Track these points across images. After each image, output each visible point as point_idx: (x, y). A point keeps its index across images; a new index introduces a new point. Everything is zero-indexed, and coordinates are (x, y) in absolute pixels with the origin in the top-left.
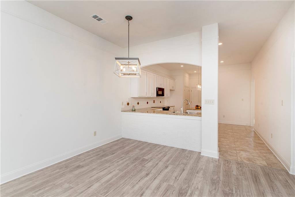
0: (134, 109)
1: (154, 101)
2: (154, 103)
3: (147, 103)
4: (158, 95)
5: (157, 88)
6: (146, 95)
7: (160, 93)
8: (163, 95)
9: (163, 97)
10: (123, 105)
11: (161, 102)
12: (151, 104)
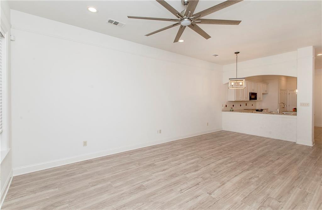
0: (232, 110)
1: (246, 104)
2: (246, 105)
3: (241, 105)
4: (251, 99)
5: (250, 93)
6: (241, 99)
7: (253, 97)
8: (255, 98)
9: (255, 100)
10: (223, 106)
11: (252, 105)
12: (244, 106)
